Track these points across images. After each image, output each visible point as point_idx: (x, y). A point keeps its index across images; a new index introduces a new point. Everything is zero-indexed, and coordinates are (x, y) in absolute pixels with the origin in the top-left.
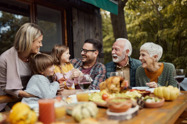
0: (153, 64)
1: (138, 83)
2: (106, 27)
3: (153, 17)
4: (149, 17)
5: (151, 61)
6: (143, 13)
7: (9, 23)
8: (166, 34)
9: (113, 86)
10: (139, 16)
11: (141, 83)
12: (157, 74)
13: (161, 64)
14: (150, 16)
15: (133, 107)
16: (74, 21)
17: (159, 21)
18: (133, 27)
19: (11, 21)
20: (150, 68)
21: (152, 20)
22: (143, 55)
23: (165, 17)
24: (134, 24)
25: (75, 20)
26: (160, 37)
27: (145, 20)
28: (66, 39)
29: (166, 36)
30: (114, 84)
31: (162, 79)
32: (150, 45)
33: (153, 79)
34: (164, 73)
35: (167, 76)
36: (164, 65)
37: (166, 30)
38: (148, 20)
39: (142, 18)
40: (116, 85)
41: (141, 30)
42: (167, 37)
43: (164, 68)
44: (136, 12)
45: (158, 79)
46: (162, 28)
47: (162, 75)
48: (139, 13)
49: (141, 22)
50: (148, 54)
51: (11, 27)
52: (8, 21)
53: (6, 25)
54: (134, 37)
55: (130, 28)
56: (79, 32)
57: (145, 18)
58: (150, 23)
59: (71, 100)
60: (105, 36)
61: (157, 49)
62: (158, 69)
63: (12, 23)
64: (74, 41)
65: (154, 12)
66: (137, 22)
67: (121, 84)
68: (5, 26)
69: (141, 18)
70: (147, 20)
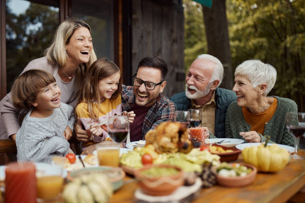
0: (258, 100)
1: (229, 132)
2: (197, 28)
3: (279, 12)
4: (272, 12)
5: (254, 94)
6: (262, 5)
7: (41, 18)
8: (300, 43)
9: (165, 140)
10: (255, 10)
11: (234, 131)
12: (265, 116)
13: (272, 99)
14: (274, 11)
15: (187, 184)
16: (134, 16)
17: (289, 20)
18: (244, 29)
19: (43, 14)
20: (252, 106)
21: (277, 17)
22: (241, 83)
23: (300, 13)
24: (246, 24)
25: (137, 15)
26: (289, 48)
27: (265, 18)
28: (120, 48)
29: (300, 47)
30: (168, 137)
31: (272, 127)
32: (253, 65)
33: (256, 126)
34: (277, 117)
35: (282, 121)
36: (278, 102)
37: (300, 35)
38: (271, 17)
39: (260, 14)
40: (172, 138)
41: (257, 34)
42: (302, 49)
43: (277, 107)
44: (250, 4)
45: (265, 127)
46: (295, 32)
47: (273, 120)
48: (255, 6)
49: (258, 21)
50: (250, 81)
51: (44, 25)
52: (39, 15)
53: (35, 21)
54: (244, 47)
55: (238, 30)
56: (142, 37)
57: (265, 14)
58: (274, 22)
59: (92, 160)
60: (196, 43)
61: (267, 72)
62: (266, 108)
63: (45, 17)
64: (134, 51)
65: (281, 3)
66: (250, 21)
67: (180, 137)
68: (34, 24)
69: (257, 15)
70: (267, 17)
